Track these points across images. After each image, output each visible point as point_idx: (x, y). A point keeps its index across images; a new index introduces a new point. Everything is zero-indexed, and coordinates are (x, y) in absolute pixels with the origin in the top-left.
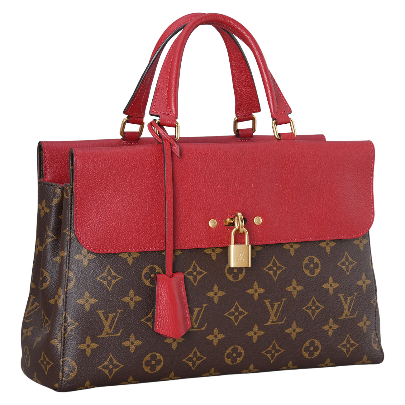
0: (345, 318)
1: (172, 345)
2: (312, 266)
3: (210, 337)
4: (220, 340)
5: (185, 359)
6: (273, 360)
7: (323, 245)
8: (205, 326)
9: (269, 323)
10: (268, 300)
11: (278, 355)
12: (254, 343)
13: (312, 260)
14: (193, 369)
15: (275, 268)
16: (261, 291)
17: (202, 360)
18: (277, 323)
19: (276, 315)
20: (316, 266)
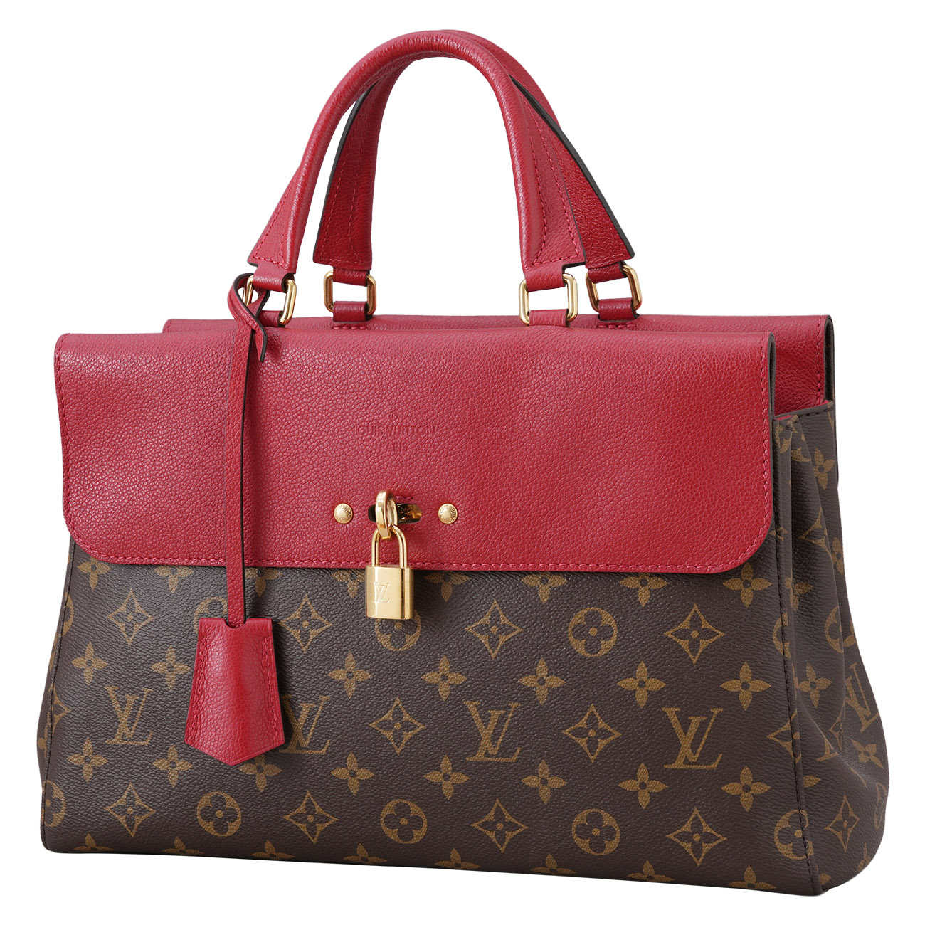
0: (684, 767)
1: (255, 779)
2: (593, 632)
3: (340, 773)
4: (363, 784)
5: (290, 815)
6: (504, 847)
7: (630, 583)
8: (327, 746)
9: (479, 757)
10: (474, 703)
11: (515, 836)
12: (446, 800)
13: (594, 619)
14: (314, 841)
15: (494, 629)
16: (458, 678)
17: (328, 824)
18: (497, 760)
19: (494, 739)
20: (605, 633)
